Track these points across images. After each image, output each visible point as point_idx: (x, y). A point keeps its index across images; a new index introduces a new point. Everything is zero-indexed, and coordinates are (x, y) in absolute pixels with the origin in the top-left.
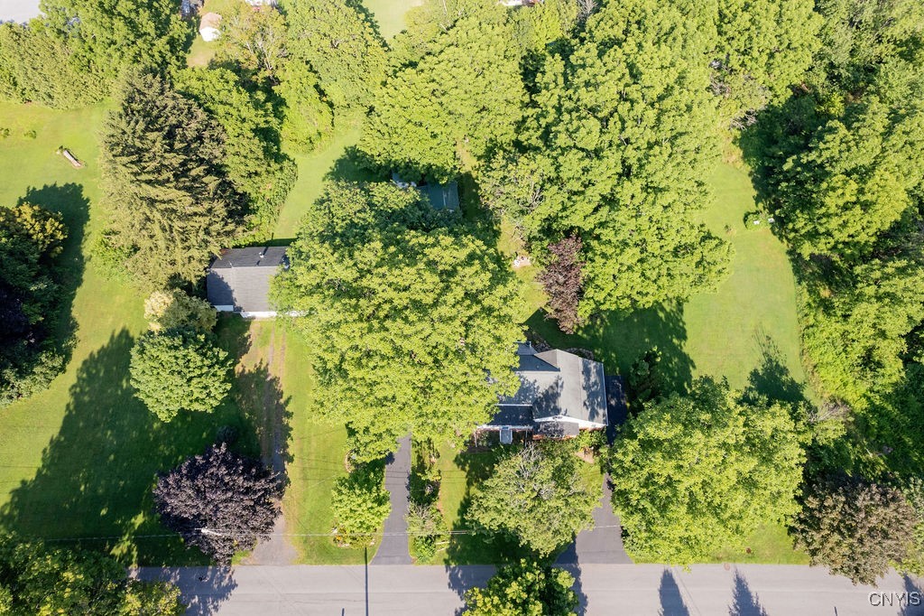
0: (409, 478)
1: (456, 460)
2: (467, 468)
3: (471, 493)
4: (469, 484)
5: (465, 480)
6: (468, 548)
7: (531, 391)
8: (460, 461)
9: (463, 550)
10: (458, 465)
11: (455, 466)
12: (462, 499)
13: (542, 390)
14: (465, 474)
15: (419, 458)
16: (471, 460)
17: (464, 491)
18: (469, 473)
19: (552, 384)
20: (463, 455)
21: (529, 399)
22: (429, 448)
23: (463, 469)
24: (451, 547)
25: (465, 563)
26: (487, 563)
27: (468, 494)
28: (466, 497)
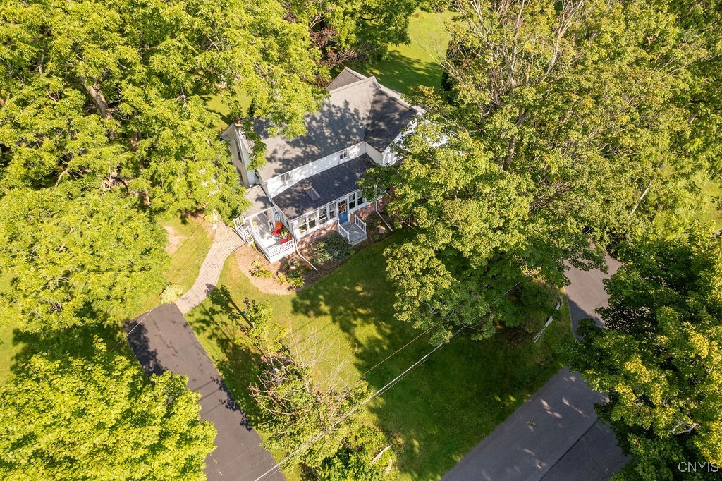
0: (223, 386)
1: (297, 308)
2: (324, 308)
3: (363, 340)
4: (347, 328)
5: (336, 327)
6: (434, 431)
7: (349, 121)
8: (305, 305)
9: (427, 441)
10: (306, 313)
11: (301, 317)
12: (355, 360)
13: (364, 113)
14: (328, 319)
15: (223, 343)
16: (321, 293)
17: (347, 345)
18: (334, 313)
19: (372, 98)
20: (302, 294)
21: (354, 135)
22: (233, 317)
23: (319, 313)
24: (399, 455)
25: (451, 464)
26: (488, 433)
27: (356, 343)
28: (360, 350)
